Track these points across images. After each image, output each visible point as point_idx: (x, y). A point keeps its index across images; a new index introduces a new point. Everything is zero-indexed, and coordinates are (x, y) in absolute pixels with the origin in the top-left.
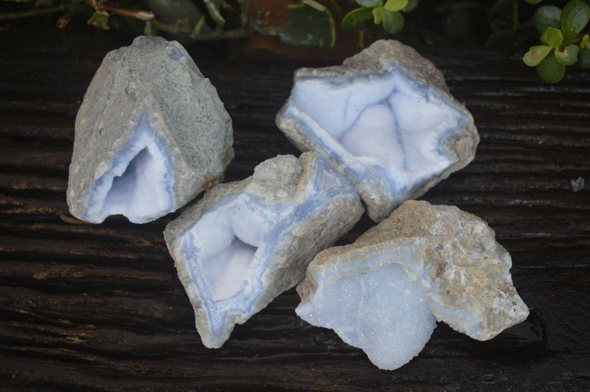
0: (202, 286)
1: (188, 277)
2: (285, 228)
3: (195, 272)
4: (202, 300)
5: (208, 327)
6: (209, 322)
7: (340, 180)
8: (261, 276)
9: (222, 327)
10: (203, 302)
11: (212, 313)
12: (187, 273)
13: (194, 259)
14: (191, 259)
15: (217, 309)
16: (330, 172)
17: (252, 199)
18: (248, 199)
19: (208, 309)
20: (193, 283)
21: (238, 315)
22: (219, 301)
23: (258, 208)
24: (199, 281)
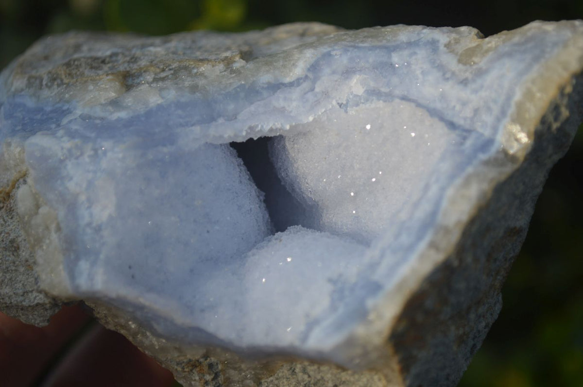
0: (434, 190)
1: (433, 245)
2: (102, 119)
3: (405, 239)
4: (476, 162)
5: (533, 82)
6: (518, 96)
8: (297, 83)
9: (509, 55)
10: (483, 157)
11: (496, 110)
14: (375, 277)
15: (476, 111)
17: (78, 259)
18: (84, 265)
20: (440, 218)
21: (452, 51)
22: (452, 125)
23: (87, 219)
24: (425, 208)
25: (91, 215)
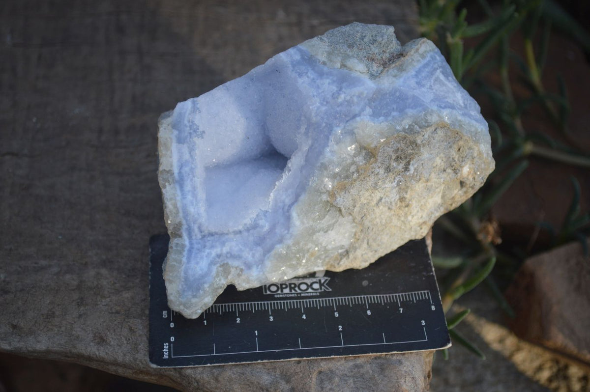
0: (189, 196)
1: (171, 173)
3: (186, 169)
4: (184, 222)
7: (462, 97)
8: (291, 206)
10: (185, 227)
11: (195, 250)
12: (172, 166)
13: (189, 147)
14: (185, 145)
16: (448, 79)
17: (303, 58)
18: (297, 57)
19: (191, 244)
20: (177, 186)
22: (211, 234)
23: (309, 74)
24: (188, 187)
25: (308, 77)
